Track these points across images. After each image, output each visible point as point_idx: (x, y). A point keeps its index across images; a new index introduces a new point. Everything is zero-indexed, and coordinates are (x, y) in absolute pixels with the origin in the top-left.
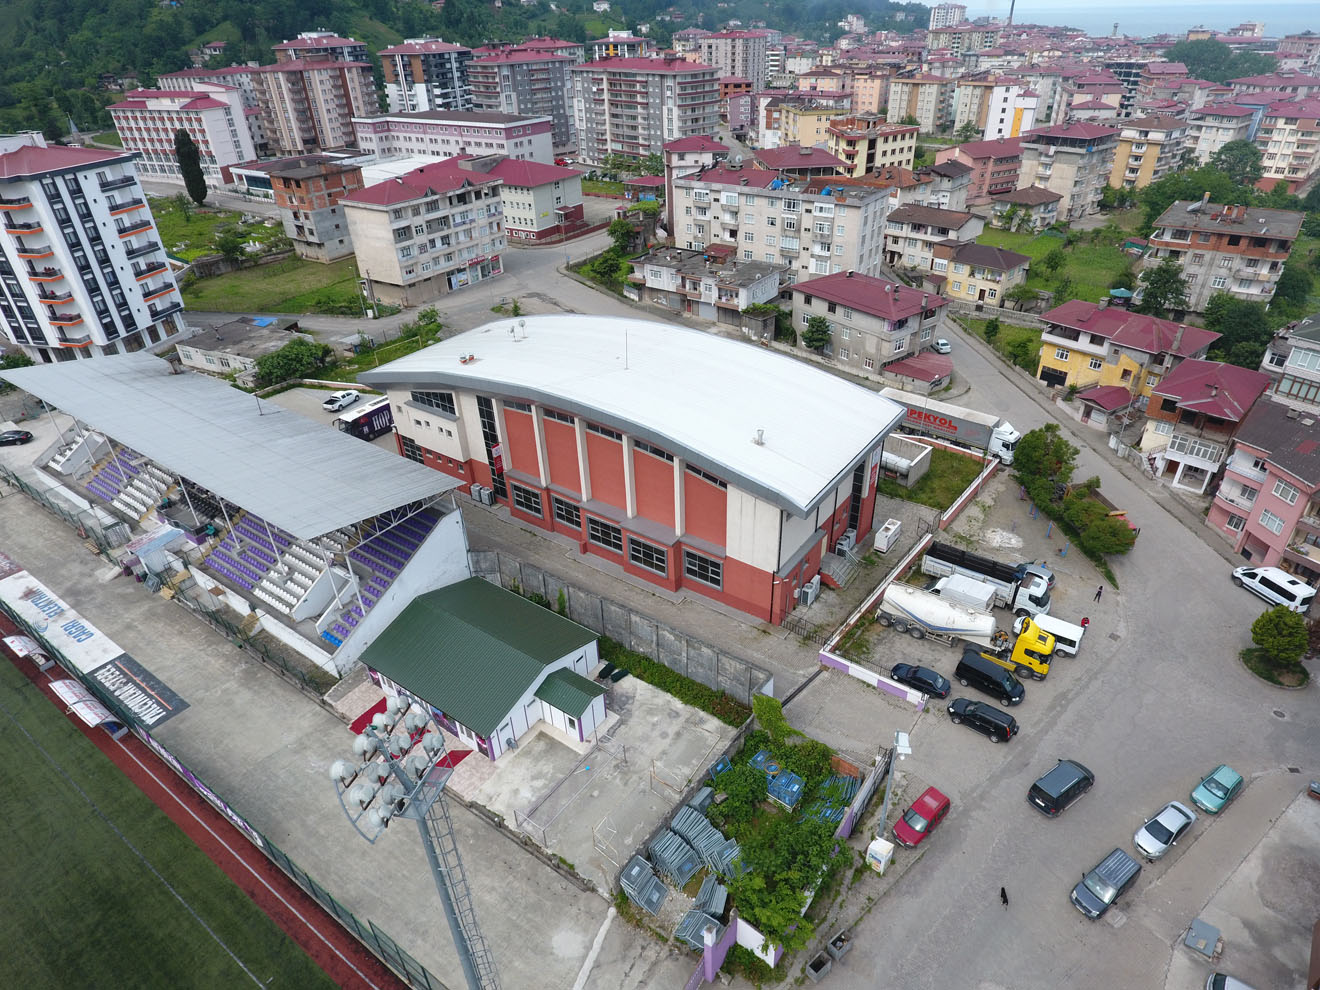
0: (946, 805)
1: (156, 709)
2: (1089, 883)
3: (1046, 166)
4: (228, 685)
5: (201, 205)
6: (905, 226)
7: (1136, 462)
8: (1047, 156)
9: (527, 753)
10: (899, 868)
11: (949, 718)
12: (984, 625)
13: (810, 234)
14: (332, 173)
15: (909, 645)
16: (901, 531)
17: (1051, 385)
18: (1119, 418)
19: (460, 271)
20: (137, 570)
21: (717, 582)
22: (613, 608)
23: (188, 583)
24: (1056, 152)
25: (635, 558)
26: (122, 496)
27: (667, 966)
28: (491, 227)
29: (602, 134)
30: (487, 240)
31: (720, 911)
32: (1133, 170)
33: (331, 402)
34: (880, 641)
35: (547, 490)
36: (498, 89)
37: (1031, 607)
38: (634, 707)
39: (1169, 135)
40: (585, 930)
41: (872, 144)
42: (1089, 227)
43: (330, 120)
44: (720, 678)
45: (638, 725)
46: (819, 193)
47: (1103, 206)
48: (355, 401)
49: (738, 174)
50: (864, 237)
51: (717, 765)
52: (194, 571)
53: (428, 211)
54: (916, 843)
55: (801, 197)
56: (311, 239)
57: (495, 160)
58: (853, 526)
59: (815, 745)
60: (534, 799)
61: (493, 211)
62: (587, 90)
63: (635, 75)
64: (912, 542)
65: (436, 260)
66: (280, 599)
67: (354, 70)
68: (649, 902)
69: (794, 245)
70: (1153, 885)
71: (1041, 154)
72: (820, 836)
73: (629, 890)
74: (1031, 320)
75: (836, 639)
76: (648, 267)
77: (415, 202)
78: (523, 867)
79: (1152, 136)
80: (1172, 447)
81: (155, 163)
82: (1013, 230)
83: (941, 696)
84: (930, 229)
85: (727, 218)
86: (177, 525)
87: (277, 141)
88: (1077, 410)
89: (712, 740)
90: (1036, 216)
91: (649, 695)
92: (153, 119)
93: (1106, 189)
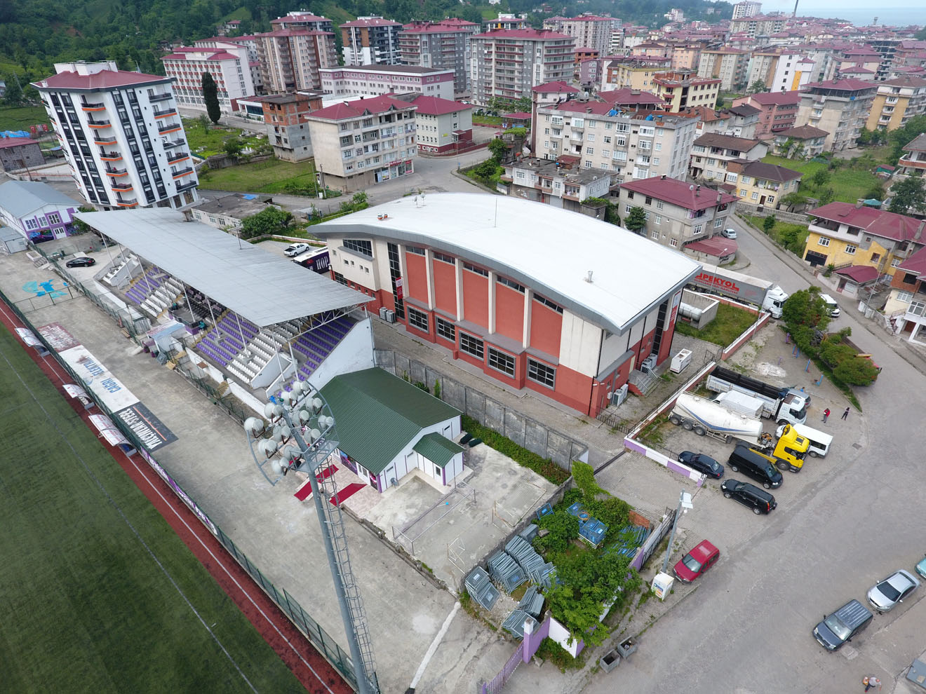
0: (716, 555)
1: (156, 439)
2: (829, 623)
3: (818, 110)
4: (204, 428)
5: (216, 124)
6: (706, 149)
7: (880, 323)
8: (819, 103)
9: (405, 490)
10: (676, 597)
11: (722, 493)
12: (752, 428)
13: (635, 150)
14: (303, 101)
15: (693, 439)
16: (692, 359)
17: (813, 264)
18: (867, 289)
19: (384, 169)
20: (152, 349)
21: (550, 383)
22: (474, 394)
23: (185, 360)
24: (826, 101)
25: (492, 363)
26: (147, 301)
27: (495, 648)
28: (407, 140)
29: (489, 84)
30: (404, 149)
31: (538, 612)
32: (886, 118)
33: (290, 250)
34: (671, 435)
35: (433, 312)
36: (419, 51)
37: (791, 418)
38: (484, 465)
39: (917, 91)
40: (437, 616)
41: (685, 91)
42: (848, 158)
43: (305, 71)
44: (549, 450)
45: (486, 477)
46: (644, 119)
47: (860, 142)
48: (306, 250)
49: (585, 105)
50: (676, 152)
51: (542, 509)
52: (189, 352)
53: (365, 126)
54: (692, 579)
55: (630, 122)
56: (286, 146)
57: (413, 96)
58: (656, 353)
59: (617, 501)
60: (407, 521)
61: (409, 128)
62: (480, 52)
63: (515, 41)
64: (699, 367)
65: (368, 161)
66: (244, 373)
67: (323, 37)
68: (485, 600)
69: (623, 157)
70: (881, 631)
71: (814, 102)
72: (617, 566)
73: (471, 590)
74: (799, 219)
75: (637, 430)
76: (515, 170)
77: (356, 119)
78: (396, 567)
79: (904, 92)
80: (911, 310)
81: (189, 96)
82: (789, 157)
83: (716, 477)
84: (725, 152)
85: (575, 137)
86: (180, 321)
87: (269, 84)
88: (834, 283)
89: (539, 492)
90: (808, 147)
91: (495, 457)
92: (189, 66)
93: (863, 130)
